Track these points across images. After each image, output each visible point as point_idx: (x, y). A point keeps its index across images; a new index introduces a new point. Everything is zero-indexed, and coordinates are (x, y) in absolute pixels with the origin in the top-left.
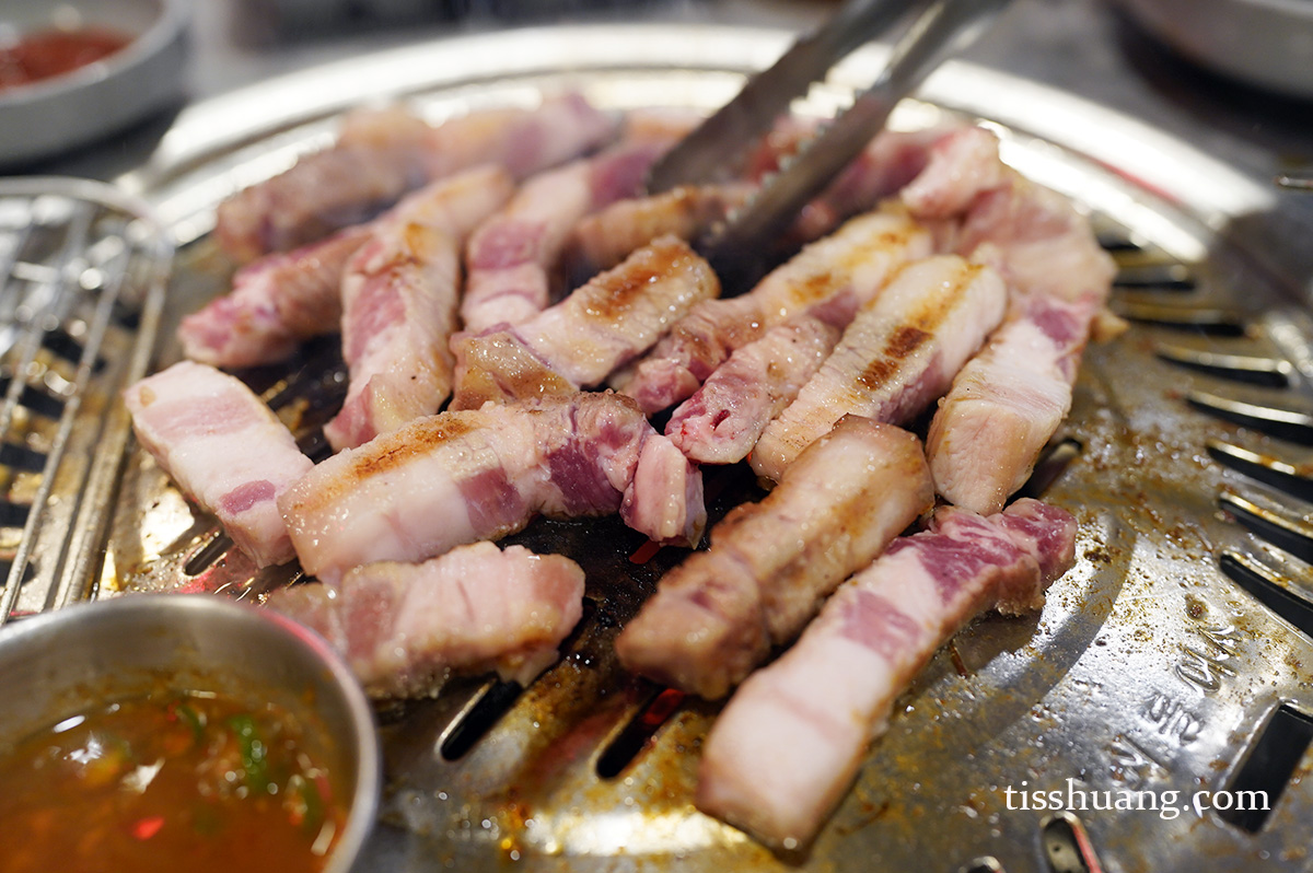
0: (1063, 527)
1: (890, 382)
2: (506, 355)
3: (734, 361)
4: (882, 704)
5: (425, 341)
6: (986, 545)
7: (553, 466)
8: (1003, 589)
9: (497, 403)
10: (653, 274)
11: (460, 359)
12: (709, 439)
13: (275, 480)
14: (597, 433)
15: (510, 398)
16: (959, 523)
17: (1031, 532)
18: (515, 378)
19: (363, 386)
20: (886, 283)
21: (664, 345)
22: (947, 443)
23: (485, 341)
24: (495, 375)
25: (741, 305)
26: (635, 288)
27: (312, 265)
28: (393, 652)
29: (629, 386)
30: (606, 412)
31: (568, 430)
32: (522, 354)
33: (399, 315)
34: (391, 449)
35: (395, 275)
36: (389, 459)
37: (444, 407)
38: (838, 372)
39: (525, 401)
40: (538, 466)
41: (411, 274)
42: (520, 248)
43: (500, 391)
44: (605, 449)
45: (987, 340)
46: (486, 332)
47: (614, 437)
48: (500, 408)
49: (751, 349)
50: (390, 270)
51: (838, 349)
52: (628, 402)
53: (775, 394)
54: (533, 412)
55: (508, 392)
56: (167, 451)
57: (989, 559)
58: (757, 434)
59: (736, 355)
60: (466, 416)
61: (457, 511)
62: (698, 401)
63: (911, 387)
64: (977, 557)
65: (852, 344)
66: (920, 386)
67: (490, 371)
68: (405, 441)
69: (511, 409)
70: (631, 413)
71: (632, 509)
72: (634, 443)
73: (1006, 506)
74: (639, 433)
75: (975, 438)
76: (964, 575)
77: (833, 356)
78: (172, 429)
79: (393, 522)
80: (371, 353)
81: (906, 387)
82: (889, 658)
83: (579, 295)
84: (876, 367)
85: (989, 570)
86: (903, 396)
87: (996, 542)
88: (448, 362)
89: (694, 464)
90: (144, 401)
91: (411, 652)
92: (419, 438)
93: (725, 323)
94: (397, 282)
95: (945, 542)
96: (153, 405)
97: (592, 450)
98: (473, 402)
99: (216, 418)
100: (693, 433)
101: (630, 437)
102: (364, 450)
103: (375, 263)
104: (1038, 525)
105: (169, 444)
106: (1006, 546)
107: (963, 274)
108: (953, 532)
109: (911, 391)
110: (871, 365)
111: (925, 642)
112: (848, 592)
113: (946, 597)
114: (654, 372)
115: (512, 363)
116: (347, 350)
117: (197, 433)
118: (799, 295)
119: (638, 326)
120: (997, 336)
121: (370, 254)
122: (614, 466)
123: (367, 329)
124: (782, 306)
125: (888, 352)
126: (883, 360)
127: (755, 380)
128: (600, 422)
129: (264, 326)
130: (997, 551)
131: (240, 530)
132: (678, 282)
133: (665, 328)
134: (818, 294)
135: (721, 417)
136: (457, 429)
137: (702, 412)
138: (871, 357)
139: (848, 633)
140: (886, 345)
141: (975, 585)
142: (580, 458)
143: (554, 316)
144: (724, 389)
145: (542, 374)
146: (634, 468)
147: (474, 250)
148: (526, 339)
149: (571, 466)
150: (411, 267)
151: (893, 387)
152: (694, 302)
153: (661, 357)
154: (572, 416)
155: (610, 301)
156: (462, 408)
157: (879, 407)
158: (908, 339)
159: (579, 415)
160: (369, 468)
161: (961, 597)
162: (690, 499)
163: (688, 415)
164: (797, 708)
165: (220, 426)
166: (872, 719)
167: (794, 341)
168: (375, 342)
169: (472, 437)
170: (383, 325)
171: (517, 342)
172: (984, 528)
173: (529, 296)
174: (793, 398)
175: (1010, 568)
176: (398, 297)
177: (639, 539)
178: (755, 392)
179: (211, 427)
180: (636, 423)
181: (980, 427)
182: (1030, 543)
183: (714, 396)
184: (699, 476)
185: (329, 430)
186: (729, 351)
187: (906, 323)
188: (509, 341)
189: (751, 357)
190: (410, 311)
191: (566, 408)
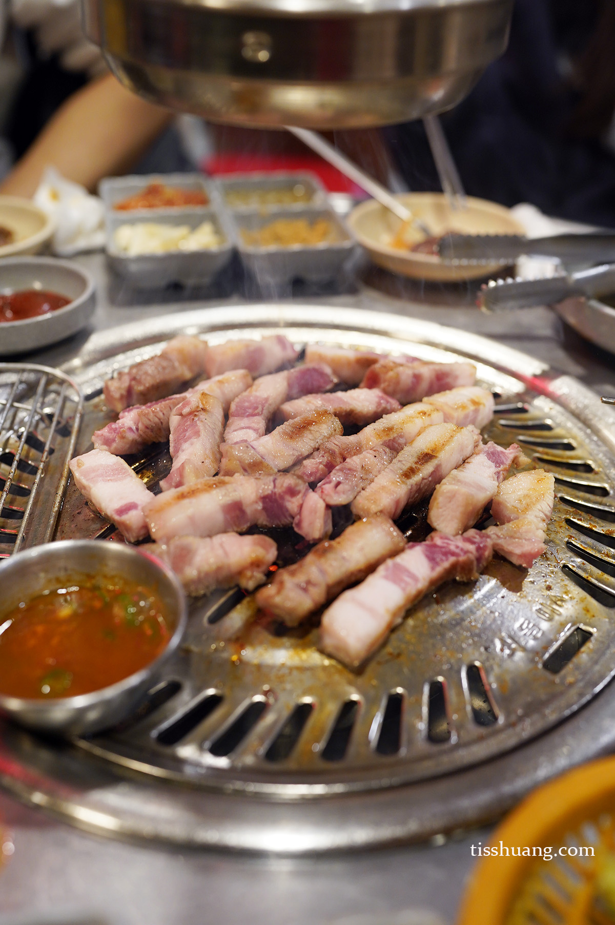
0: (486, 541)
1: (415, 476)
2: (246, 453)
3: (346, 462)
4: (399, 609)
5: (208, 446)
6: (452, 548)
7: (264, 502)
8: (459, 569)
9: (241, 475)
10: (314, 422)
11: (224, 455)
12: (332, 494)
13: (139, 502)
14: (284, 489)
15: (246, 474)
16: (441, 538)
17: (473, 543)
18: (250, 464)
19: (180, 464)
20: (419, 434)
21: (316, 453)
22: (438, 503)
23: (237, 446)
24: (240, 462)
25: (352, 438)
26: (304, 427)
27: (157, 409)
28: (191, 572)
29: (299, 470)
30: (288, 481)
31: (271, 487)
32: (253, 453)
33: (197, 434)
34: (193, 489)
35: (196, 415)
36: (193, 493)
37: (216, 474)
38: (393, 471)
39: (253, 475)
40: (256, 502)
41: (203, 416)
42: (256, 408)
43: (242, 470)
44: (288, 497)
45: (464, 462)
46: (236, 443)
47: (292, 492)
48: (242, 477)
49: (355, 458)
50: (193, 413)
51: (394, 461)
52: (300, 477)
53: (364, 478)
54: (257, 479)
55: (245, 470)
56: (90, 489)
57: (453, 554)
58: (356, 493)
59: (347, 460)
60: (227, 479)
61: (220, 517)
62: (328, 478)
63: (426, 479)
64: (448, 553)
65: (401, 459)
66: (430, 479)
67: (238, 460)
68: (199, 486)
69: (247, 477)
70: (300, 482)
71: (299, 524)
72: (300, 495)
73: (463, 533)
74: (303, 491)
75: (450, 502)
76: (442, 560)
77: (391, 464)
78: (92, 478)
79: (192, 520)
80: (183, 451)
81: (423, 479)
82: (404, 589)
83: (279, 429)
84: (410, 470)
85: (452, 559)
86: (421, 483)
87: (457, 547)
88: (219, 456)
89: (328, 507)
90: (79, 466)
91: (199, 572)
92: (205, 485)
93: (344, 447)
94: (196, 419)
95: (435, 546)
96: (83, 467)
97: (282, 497)
98: (229, 473)
99: (113, 474)
100: (326, 492)
101: (299, 492)
102: (180, 489)
103: (186, 410)
104: (476, 540)
105: (91, 485)
106: (462, 550)
107: (455, 431)
108: (438, 541)
109: (425, 481)
110: (408, 469)
111: (422, 584)
112: (390, 562)
113: (433, 569)
114: (310, 465)
115: (248, 458)
116: (171, 450)
117: (103, 480)
118: (379, 436)
119: (304, 444)
120: (468, 460)
121: (184, 406)
122: (292, 504)
123: (181, 440)
124: (371, 441)
125: (416, 463)
126: (414, 467)
127: (355, 471)
128: (286, 485)
129: (131, 436)
130: (457, 551)
131: (123, 524)
132: (324, 426)
133: (317, 446)
134: (387, 435)
135: (338, 484)
136: (223, 483)
137: (330, 482)
138: (408, 465)
139: (386, 577)
140: (416, 460)
141: (446, 565)
142: (276, 501)
143: (267, 438)
144: (340, 473)
145: (261, 463)
146: (301, 506)
147: (233, 407)
148: (255, 447)
149: (271, 502)
150: (202, 412)
151: (416, 478)
152: (331, 436)
153: (314, 459)
154: (274, 481)
155: (292, 432)
156: (224, 475)
157: (410, 487)
158: (426, 457)
159: (278, 482)
160: (182, 496)
161: (439, 570)
162: (325, 522)
163: (324, 484)
164: (362, 605)
165: (113, 478)
166: (395, 615)
167: (375, 456)
168: (185, 446)
169: (229, 487)
170: (189, 438)
171: (251, 447)
172: (452, 541)
173: (256, 430)
174: (372, 481)
175: (462, 558)
176: (197, 425)
177: (299, 538)
178: (355, 476)
179: (109, 478)
180: (302, 487)
181: (452, 497)
182: (472, 548)
183: (335, 477)
184: (330, 512)
185: (162, 483)
186: (344, 459)
187: (426, 451)
188: (247, 447)
189: (354, 461)
190: (203, 433)
191: (272, 478)
